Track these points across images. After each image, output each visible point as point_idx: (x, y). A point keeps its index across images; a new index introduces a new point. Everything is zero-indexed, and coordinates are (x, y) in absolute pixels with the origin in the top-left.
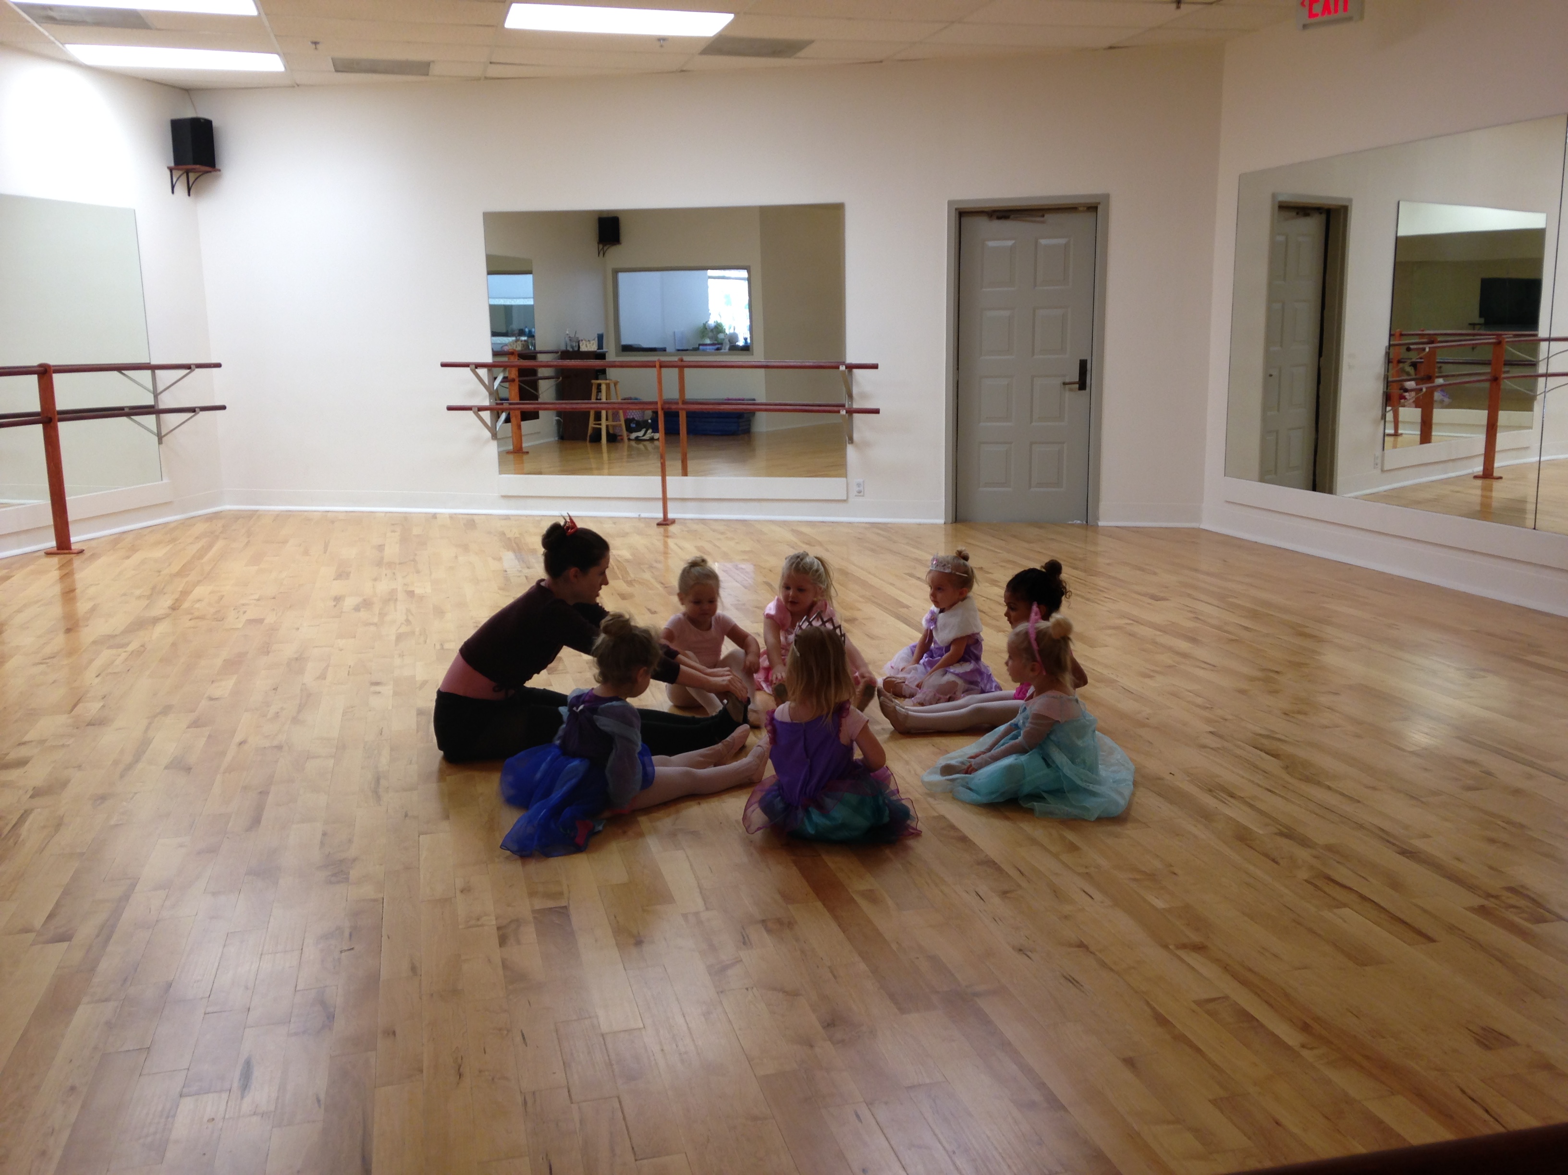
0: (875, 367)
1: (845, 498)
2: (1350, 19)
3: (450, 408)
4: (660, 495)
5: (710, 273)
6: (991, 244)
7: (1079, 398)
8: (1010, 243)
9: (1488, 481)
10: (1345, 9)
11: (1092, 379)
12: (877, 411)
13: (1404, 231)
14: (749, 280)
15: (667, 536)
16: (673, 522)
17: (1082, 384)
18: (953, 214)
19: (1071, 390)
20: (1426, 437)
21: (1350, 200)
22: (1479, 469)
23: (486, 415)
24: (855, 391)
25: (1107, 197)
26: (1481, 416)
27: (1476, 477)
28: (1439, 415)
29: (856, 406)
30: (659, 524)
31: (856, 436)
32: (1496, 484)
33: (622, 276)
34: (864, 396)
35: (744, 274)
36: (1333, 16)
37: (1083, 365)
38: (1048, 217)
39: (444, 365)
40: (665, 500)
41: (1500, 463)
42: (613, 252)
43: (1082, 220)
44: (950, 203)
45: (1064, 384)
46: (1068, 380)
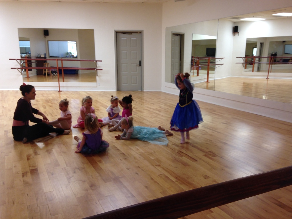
0: (101, 61)
1: (96, 86)
3: (12, 68)
4: (58, 86)
5: (68, 42)
6: (122, 38)
7: (138, 67)
8: (126, 38)
11: (142, 64)
12: (102, 70)
13: (194, 39)
14: (76, 43)
15: (60, 94)
16: (61, 91)
17: (140, 65)
18: (115, 32)
20: (198, 75)
21: (185, 33)
22: (206, 81)
23: (20, 70)
24: (98, 66)
25: (143, 31)
26: (206, 72)
28: (200, 71)
29: (98, 69)
30: (58, 92)
31: (98, 74)
32: (209, 83)
33: (49, 42)
34: (99, 67)
35: (75, 42)
37: (140, 62)
38: (133, 34)
39: (10, 59)
40: (59, 87)
41: (209, 80)
42: (47, 37)
43: (139, 35)
44: (114, 30)
45: (137, 65)
46: (137, 64)
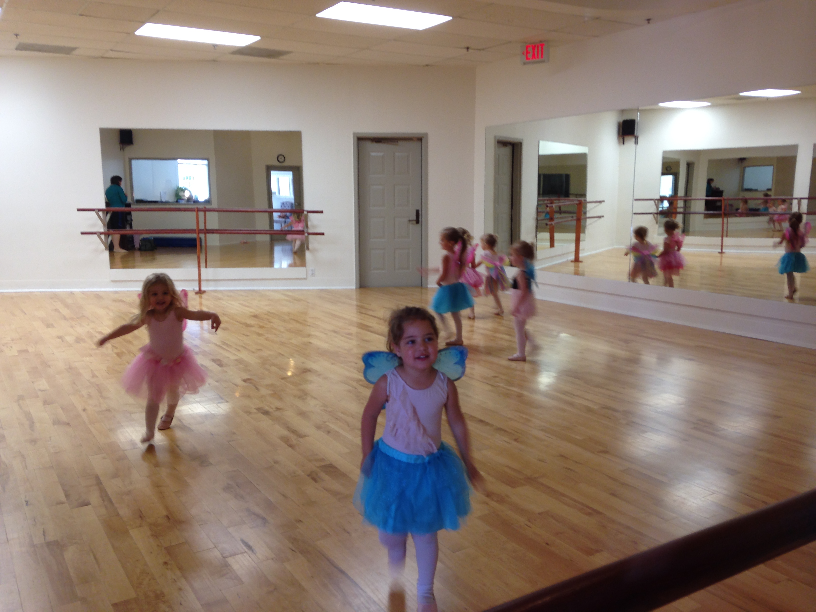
0: (322, 212)
1: (305, 277)
2: (544, 62)
3: (83, 234)
4: (197, 278)
6: (373, 154)
7: (414, 228)
8: (381, 154)
9: (577, 264)
10: (542, 57)
11: (423, 219)
12: (323, 234)
14: (209, 166)
15: (201, 298)
16: (205, 292)
17: (418, 221)
18: (356, 139)
19: (413, 224)
20: (552, 245)
21: (523, 140)
22: (573, 257)
23: (103, 237)
25: (426, 135)
26: (573, 236)
27: (572, 262)
29: (310, 231)
30: (197, 293)
31: (311, 246)
32: (581, 265)
33: (134, 162)
34: (314, 227)
36: (537, 60)
37: (418, 212)
38: (401, 143)
39: (79, 210)
40: (200, 281)
41: (581, 255)
42: (129, 149)
43: (414, 145)
44: (354, 134)
45: (410, 221)
46: (411, 219)
